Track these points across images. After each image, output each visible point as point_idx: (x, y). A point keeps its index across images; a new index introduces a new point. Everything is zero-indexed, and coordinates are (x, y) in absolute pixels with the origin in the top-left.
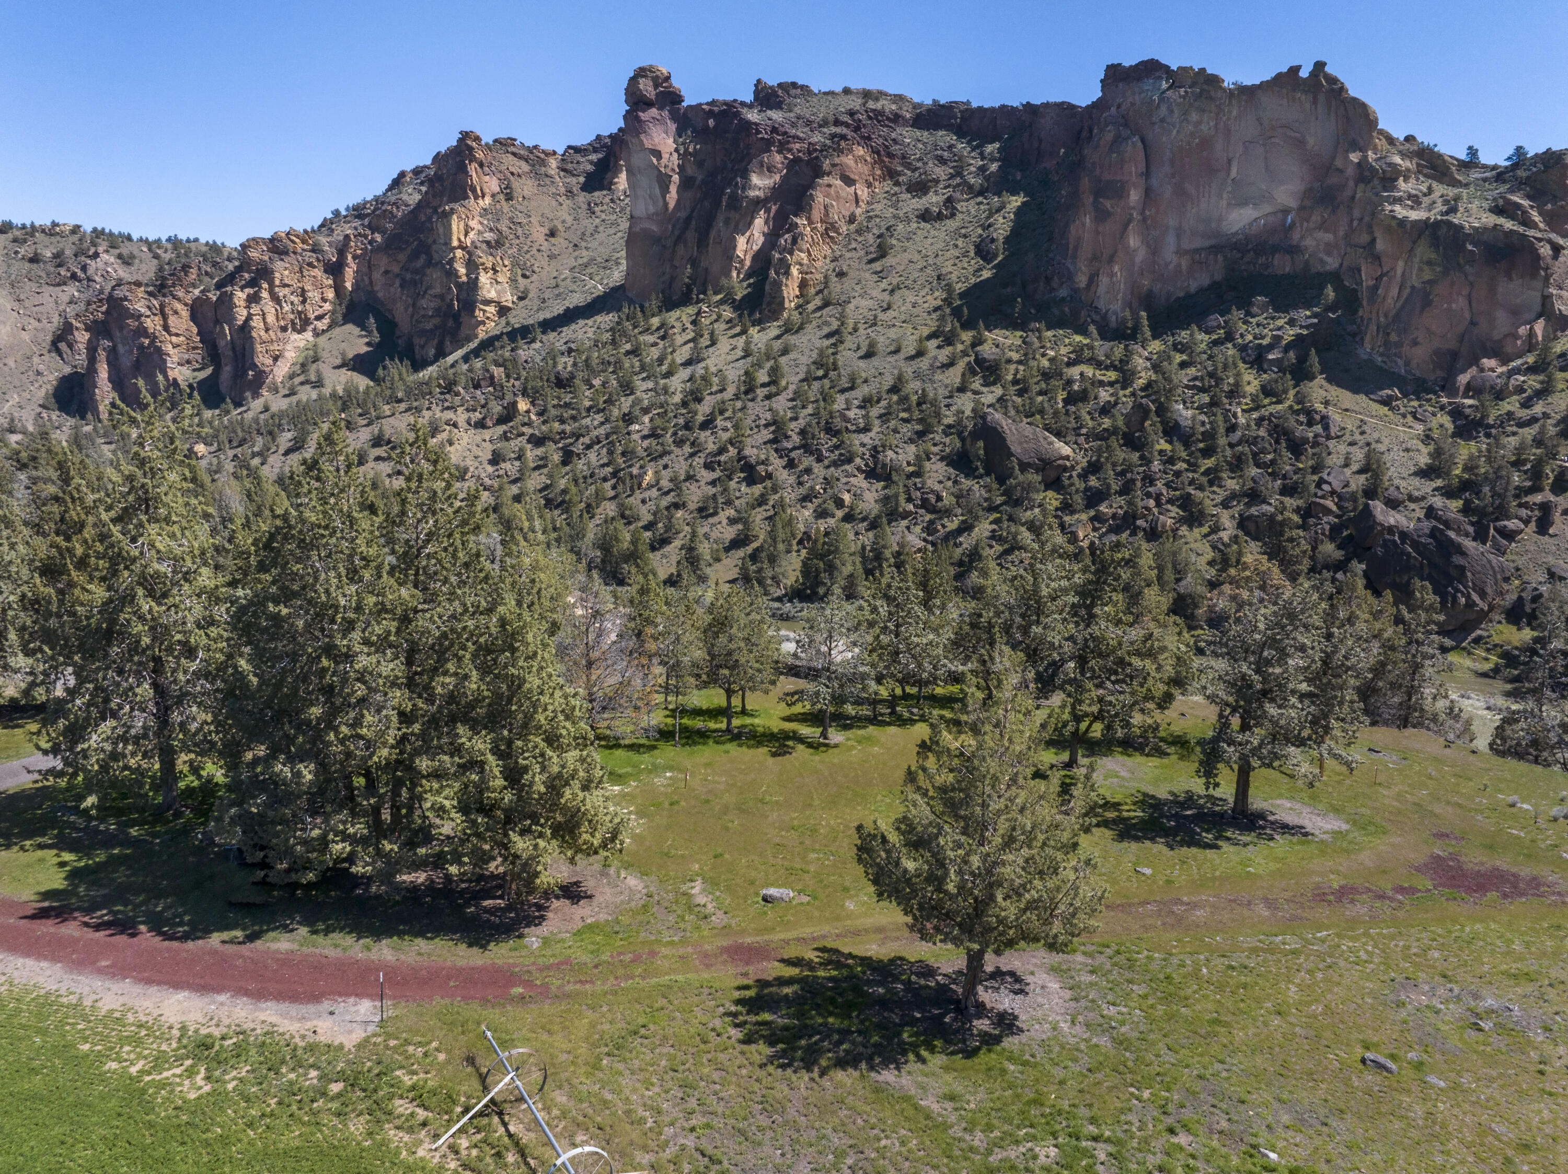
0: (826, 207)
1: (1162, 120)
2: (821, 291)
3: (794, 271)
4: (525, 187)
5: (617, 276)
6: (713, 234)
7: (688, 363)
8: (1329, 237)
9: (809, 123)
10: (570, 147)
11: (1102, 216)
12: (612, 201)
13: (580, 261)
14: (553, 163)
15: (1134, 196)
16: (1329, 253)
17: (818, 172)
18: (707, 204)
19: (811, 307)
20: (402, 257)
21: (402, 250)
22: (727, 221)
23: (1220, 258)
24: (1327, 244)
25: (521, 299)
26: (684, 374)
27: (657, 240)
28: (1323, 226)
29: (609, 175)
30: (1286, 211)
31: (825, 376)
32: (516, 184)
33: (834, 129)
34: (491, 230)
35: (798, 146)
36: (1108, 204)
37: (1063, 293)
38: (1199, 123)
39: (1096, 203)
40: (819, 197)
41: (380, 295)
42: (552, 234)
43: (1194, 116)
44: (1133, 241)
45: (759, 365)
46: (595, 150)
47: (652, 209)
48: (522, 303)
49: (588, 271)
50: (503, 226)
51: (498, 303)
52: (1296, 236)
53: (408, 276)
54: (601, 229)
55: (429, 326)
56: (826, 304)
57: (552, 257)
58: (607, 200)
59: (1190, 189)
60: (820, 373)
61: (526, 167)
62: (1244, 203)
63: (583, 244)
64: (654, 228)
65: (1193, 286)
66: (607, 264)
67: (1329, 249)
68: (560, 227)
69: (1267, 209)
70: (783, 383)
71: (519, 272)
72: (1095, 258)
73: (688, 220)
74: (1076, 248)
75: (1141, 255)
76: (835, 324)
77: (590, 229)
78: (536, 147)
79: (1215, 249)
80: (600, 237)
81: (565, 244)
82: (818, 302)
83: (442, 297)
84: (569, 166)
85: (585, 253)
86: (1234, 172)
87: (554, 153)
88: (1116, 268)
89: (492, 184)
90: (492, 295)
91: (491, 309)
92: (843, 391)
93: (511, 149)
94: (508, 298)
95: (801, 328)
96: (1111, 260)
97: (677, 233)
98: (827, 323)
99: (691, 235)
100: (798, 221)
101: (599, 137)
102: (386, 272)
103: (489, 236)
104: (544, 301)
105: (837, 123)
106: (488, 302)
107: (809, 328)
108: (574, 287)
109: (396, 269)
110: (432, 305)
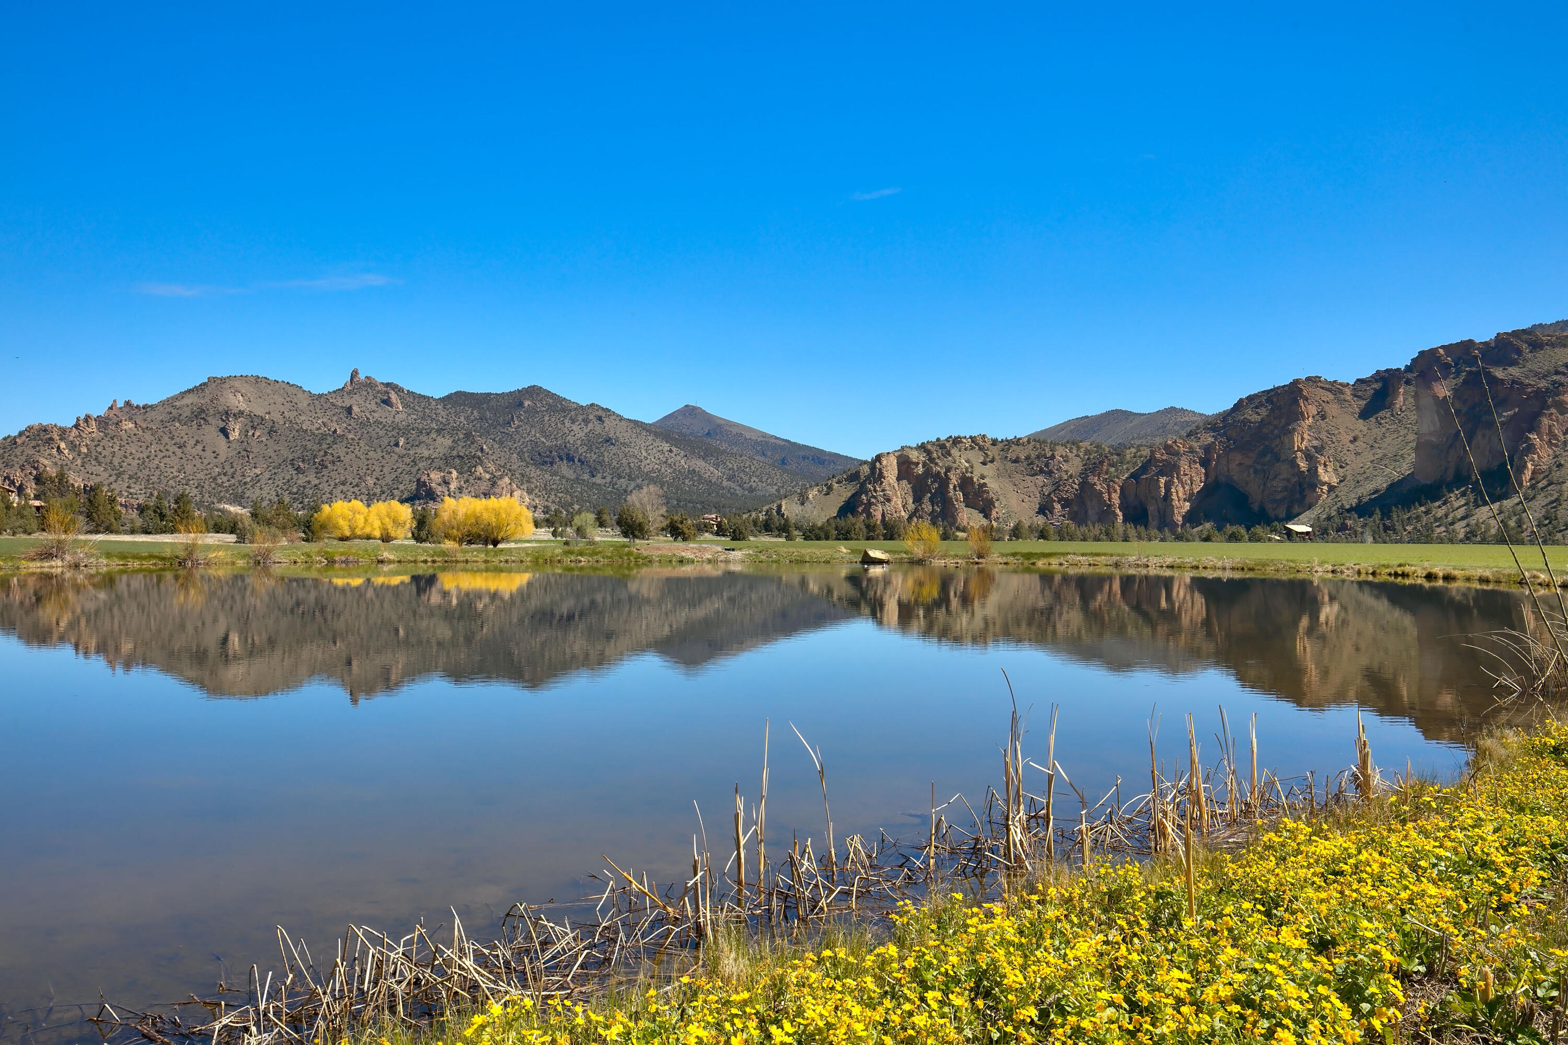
0: (1550, 426)
2: (1547, 476)
3: (1529, 465)
4: (1332, 409)
5: (1405, 468)
6: (1474, 442)
7: (1463, 518)
9: (1536, 374)
10: (1358, 380)
12: (1392, 415)
13: (1377, 457)
14: (1348, 391)
17: (1544, 406)
18: (1469, 425)
19: (1540, 485)
20: (1252, 455)
21: (1251, 450)
22: (1484, 436)
25: (1341, 481)
26: (1464, 523)
27: (1436, 446)
29: (1389, 399)
31: (1550, 523)
32: (1327, 407)
33: (1555, 377)
34: (1316, 439)
35: (1529, 390)
40: (1545, 421)
41: (1235, 478)
42: (1355, 439)
45: (1510, 518)
46: (1377, 381)
47: (1432, 429)
48: (1342, 484)
49: (1383, 462)
50: (1323, 435)
51: (1329, 484)
53: (1259, 467)
54: (1387, 435)
55: (1279, 497)
56: (1550, 484)
57: (1357, 454)
58: (1388, 415)
60: (1547, 522)
61: (1331, 396)
63: (1377, 445)
66: (1396, 458)
68: (1359, 434)
70: (1525, 527)
71: (1338, 465)
76: (1556, 496)
77: (1380, 435)
78: (1335, 382)
80: (1388, 440)
81: (1365, 446)
82: (1545, 482)
83: (1288, 480)
84: (1360, 393)
85: (1379, 451)
87: (1348, 384)
89: (1313, 410)
90: (1326, 479)
91: (1325, 488)
92: (1561, 531)
93: (1319, 384)
94: (1334, 481)
95: (1534, 497)
98: (1551, 495)
100: (1531, 436)
101: (1378, 372)
102: (1240, 464)
103: (1315, 443)
104: (1358, 482)
105: (1557, 373)
106: (1324, 483)
107: (1539, 497)
108: (1376, 473)
109: (1248, 462)
110: (1281, 485)
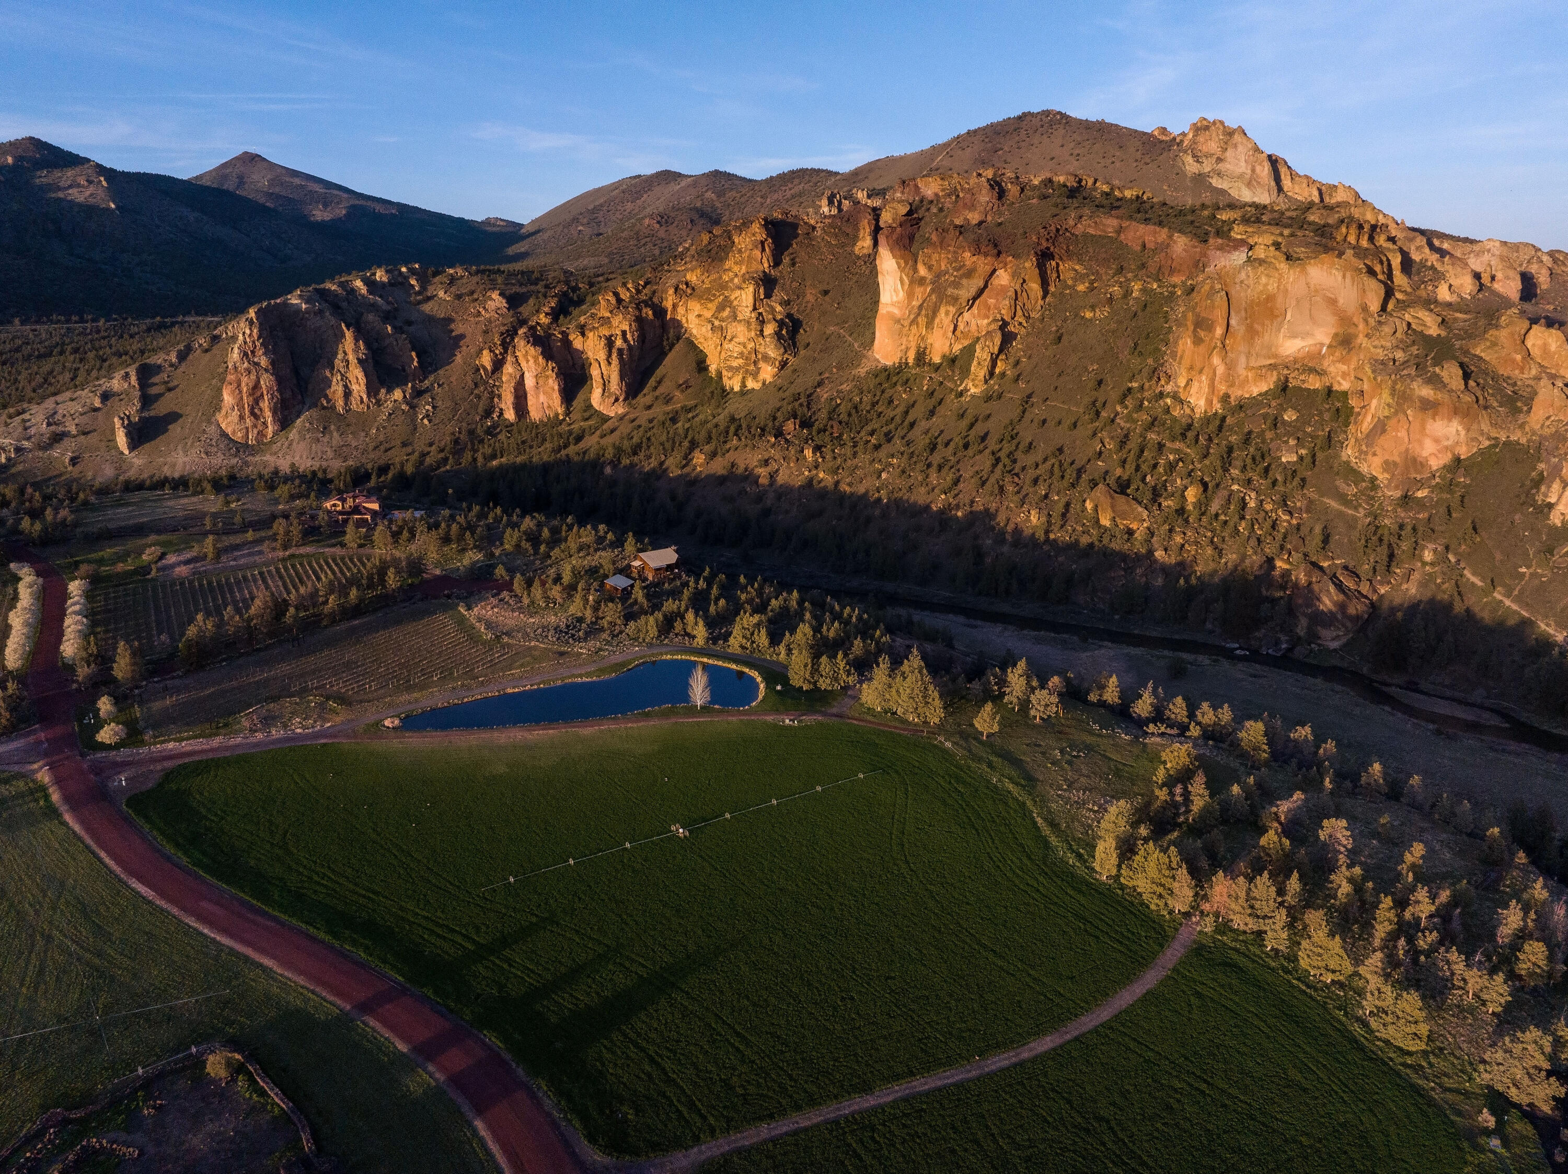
1: (1242, 282)
5: (868, 338)
6: (937, 321)
8: (1345, 368)
11: (1198, 341)
12: (863, 264)
13: (841, 319)
15: (1219, 331)
16: (1344, 378)
18: (933, 297)
20: (713, 306)
21: (711, 301)
23: (1275, 373)
24: (1343, 373)
25: (800, 352)
27: (898, 321)
28: (1342, 360)
29: (860, 243)
30: (1322, 345)
36: (1202, 334)
37: (1169, 388)
38: (1266, 285)
39: (1195, 331)
43: (1264, 280)
44: (1216, 360)
47: (895, 299)
48: (801, 355)
49: (847, 328)
52: (1326, 363)
53: (717, 323)
54: (855, 290)
57: (821, 314)
59: (1257, 327)
62: (1294, 336)
63: (843, 303)
64: (896, 311)
65: (1255, 391)
66: (861, 323)
67: (1345, 375)
68: (826, 287)
69: (1310, 341)
72: (1191, 368)
73: (920, 307)
74: (1181, 357)
75: (1221, 369)
77: (847, 290)
79: (1272, 367)
80: (855, 298)
81: (830, 303)
85: (844, 312)
86: (1288, 317)
88: (1204, 378)
96: (1201, 372)
97: (912, 317)
99: (922, 320)
102: (699, 316)
109: (708, 314)
110: (737, 349)
